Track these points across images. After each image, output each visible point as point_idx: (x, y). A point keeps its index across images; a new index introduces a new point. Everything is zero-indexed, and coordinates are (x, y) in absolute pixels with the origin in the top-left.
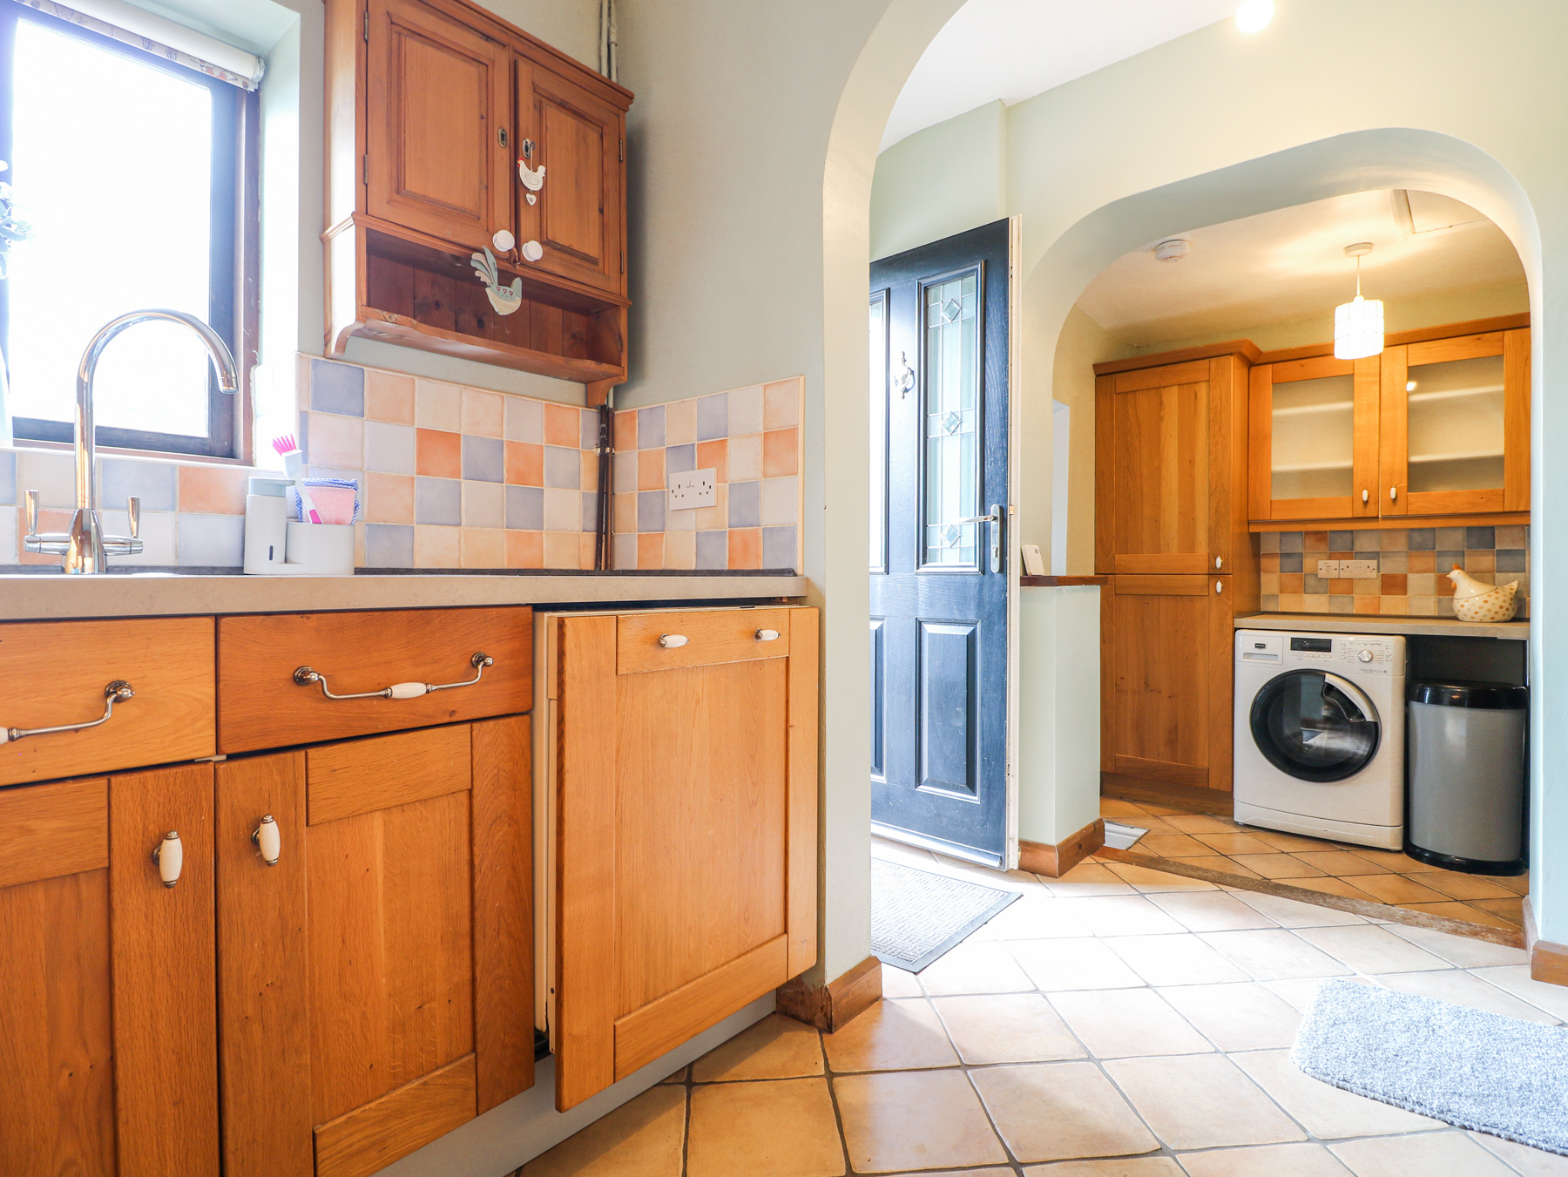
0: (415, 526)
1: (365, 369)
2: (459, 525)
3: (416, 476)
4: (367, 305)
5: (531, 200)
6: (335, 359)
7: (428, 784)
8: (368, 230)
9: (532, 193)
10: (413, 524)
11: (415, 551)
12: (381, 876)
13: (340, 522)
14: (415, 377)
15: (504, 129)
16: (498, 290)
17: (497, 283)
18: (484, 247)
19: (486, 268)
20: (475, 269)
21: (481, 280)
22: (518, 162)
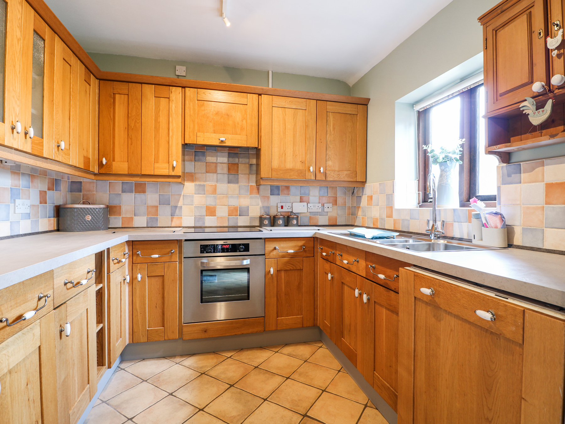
0: (545, 229)
1: (521, 163)
3: (545, 205)
4: (488, 147)
5: (554, 54)
6: (509, 163)
7: (391, 306)
8: (488, 118)
9: (555, 50)
10: (544, 227)
11: (544, 240)
12: (385, 324)
13: (496, 227)
14: (544, 160)
15: (541, 29)
16: (534, 114)
17: (535, 110)
18: (526, 98)
19: (528, 106)
20: (523, 110)
21: (526, 114)
22: (546, 40)
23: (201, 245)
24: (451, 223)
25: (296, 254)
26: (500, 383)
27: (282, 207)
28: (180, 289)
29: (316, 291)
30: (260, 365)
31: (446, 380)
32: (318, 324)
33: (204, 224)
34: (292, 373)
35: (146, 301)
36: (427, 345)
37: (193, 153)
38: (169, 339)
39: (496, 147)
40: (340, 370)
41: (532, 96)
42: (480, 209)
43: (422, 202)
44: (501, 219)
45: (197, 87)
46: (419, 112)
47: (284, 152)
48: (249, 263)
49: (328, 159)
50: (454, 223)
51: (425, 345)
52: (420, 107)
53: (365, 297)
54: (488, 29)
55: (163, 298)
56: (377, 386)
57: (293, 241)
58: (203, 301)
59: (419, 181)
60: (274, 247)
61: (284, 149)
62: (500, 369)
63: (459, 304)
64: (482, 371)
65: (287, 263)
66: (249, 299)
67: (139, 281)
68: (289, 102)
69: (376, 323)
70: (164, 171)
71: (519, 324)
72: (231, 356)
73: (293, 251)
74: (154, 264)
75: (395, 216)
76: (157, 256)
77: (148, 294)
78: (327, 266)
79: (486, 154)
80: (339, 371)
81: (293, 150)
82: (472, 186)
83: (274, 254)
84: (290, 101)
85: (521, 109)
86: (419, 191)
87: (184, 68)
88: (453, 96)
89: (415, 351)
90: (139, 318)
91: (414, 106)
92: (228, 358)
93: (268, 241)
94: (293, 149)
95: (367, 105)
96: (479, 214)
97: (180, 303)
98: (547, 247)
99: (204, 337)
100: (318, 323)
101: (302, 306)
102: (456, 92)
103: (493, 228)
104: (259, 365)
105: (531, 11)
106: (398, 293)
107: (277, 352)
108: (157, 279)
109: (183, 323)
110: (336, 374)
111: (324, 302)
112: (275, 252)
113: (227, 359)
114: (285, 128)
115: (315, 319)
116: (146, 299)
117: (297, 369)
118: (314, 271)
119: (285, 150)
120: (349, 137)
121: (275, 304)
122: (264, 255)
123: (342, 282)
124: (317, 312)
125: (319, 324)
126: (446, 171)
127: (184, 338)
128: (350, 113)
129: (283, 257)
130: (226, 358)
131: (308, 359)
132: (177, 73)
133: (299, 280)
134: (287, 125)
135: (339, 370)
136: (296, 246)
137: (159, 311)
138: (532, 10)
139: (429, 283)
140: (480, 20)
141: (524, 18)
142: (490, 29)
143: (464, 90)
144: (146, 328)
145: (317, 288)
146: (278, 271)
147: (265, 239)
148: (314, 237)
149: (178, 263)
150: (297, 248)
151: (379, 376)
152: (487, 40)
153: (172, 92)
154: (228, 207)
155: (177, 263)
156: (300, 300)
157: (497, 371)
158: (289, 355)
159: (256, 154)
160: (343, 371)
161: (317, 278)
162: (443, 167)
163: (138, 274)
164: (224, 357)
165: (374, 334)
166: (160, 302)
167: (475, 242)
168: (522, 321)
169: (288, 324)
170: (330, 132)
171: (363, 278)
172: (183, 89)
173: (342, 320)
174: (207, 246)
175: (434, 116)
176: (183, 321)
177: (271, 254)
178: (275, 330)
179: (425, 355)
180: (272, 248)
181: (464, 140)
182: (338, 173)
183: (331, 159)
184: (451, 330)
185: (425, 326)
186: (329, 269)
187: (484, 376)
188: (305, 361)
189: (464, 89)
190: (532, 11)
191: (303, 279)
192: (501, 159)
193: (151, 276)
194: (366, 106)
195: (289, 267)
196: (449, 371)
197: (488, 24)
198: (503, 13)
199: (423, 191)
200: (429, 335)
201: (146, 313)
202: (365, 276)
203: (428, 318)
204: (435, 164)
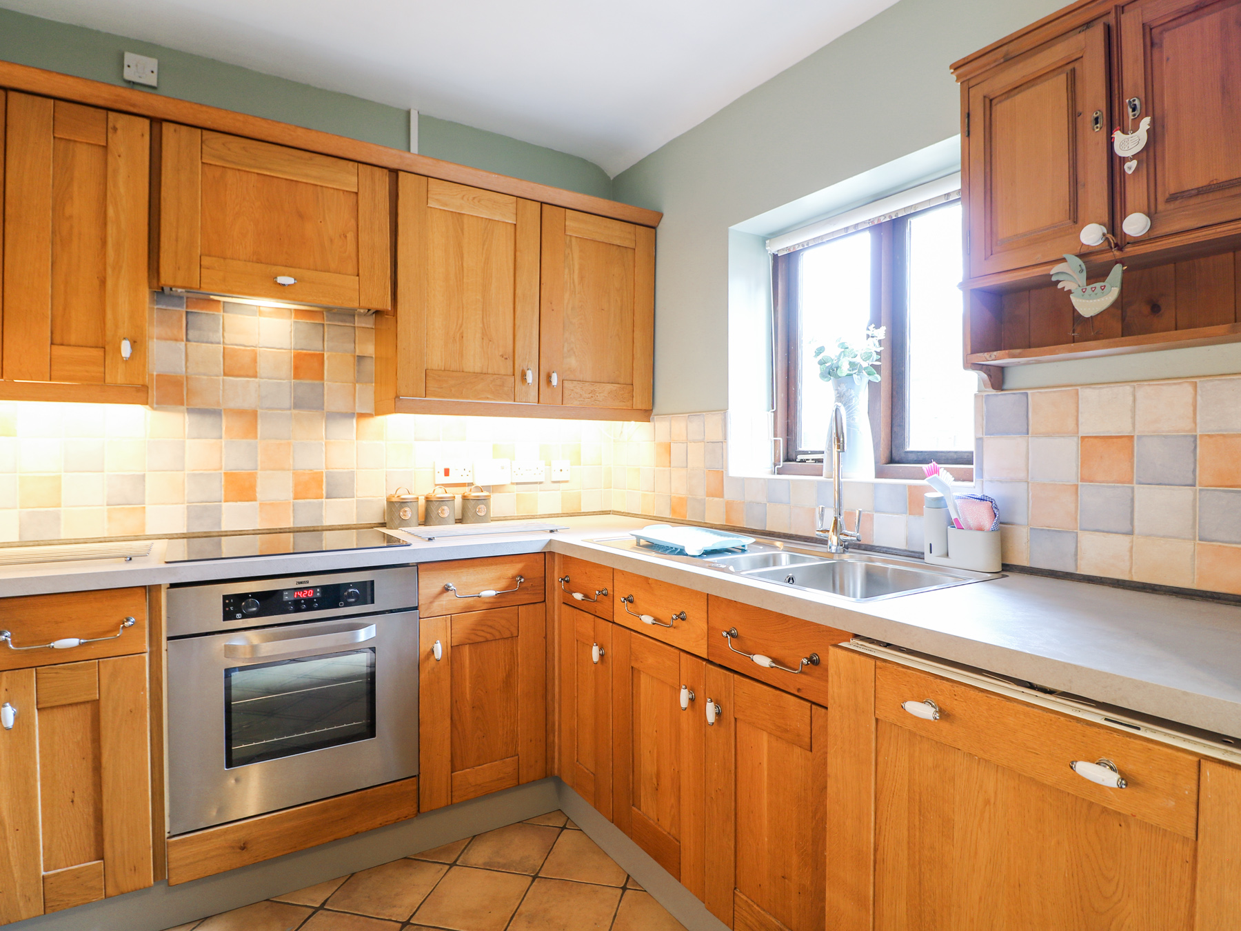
0: (1079, 531)
1: (1029, 392)
2: (1131, 533)
3: (1080, 483)
4: (972, 353)
5: (1130, 168)
6: (1002, 390)
7: (786, 731)
8: (973, 291)
9: (1132, 160)
10: (1077, 529)
11: (1079, 556)
12: (766, 773)
13: (980, 529)
14: (1078, 388)
15: (1099, 111)
16: (1084, 292)
17: (1085, 284)
18: (1065, 256)
19: (1070, 275)
20: (1058, 282)
21: (1065, 290)
22: (1113, 136)
23: (225, 597)
24: (868, 514)
25: (500, 600)
26: (1129, 927)
27: (447, 472)
28: (154, 735)
29: (549, 688)
30: (415, 913)
31: (972, 920)
32: (556, 772)
33: (219, 523)
34: (509, 919)
35: (35, 786)
36: (915, 835)
37: (182, 316)
38: (122, 893)
39: (990, 356)
40: (626, 884)
41: (1077, 251)
42: (944, 487)
43: (784, 461)
44: (991, 511)
45: (200, 125)
46: (775, 257)
47: (459, 329)
48: (373, 634)
49: (569, 351)
50: (876, 515)
51: (909, 836)
52: (780, 246)
53: (710, 711)
54: (972, 92)
55: (97, 768)
56: (746, 924)
57: (492, 564)
58: (234, 757)
59: (775, 413)
60: (443, 585)
61: (460, 322)
62: (1129, 896)
63: (1012, 742)
64: (1079, 900)
65: (481, 623)
66: (373, 735)
67: (8, 729)
68: (471, 198)
69: (739, 770)
70: (87, 371)
71: (1187, 792)
72: (324, 904)
73: (493, 593)
74: (64, 669)
75: (729, 494)
76: (74, 642)
77: (43, 766)
78: (586, 623)
79: (966, 367)
80: (624, 889)
81: (481, 325)
82: (895, 429)
83: (444, 603)
84: (474, 198)
85: (1054, 279)
86: (775, 435)
87: (153, 63)
88: (857, 229)
89: (876, 850)
90: (10, 844)
91: (768, 242)
92: (316, 910)
93: (426, 570)
94: (483, 323)
95: (654, 228)
96: (939, 499)
97: (157, 776)
98: (1085, 570)
99: (238, 865)
100: (556, 766)
101: (517, 731)
102: (864, 222)
103: (971, 529)
104: (412, 916)
105: (1074, 69)
106: (826, 708)
107: (454, 864)
108: (73, 712)
109: (167, 835)
110: (619, 898)
111: (575, 715)
112: (446, 598)
113: (314, 913)
114: (462, 266)
115: (548, 759)
116: (36, 781)
117: (517, 904)
118: (546, 637)
119: (462, 324)
120: (617, 301)
121: (448, 735)
122: (416, 608)
123: (632, 667)
124: (554, 741)
125: (559, 770)
126: (851, 395)
127: (173, 881)
128: (618, 242)
129: (468, 609)
130: (310, 911)
131: (540, 870)
132: (129, 74)
133: (507, 667)
134: (465, 259)
135: (622, 886)
136: (499, 578)
137: (84, 810)
138: (1077, 65)
139: (923, 688)
140: (955, 69)
141: (1061, 80)
142: (977, 94)
143: (883, 220)
144: (39, 875)
145: (554, 679)
146: (454, 650)
147: (418, 564)
148: (545, 553)
149: (147, 656)
150: (503, 583)
151: (749, 901)
152: (970, 117)
153: (115, 129)
154: (293, 473)
155: (144, 658)
156: (511, 717)
157: (1120, 901)
158: (489, 867)
159: (375, 329)
160: (633, 886)
161: (554, 654)
162: (843, 388)
163: (4, 706)
164: (304, 909)
165: (733, 798)
166: (86, 782)
167: (929, 558)
168: (1195, 788)
169: (480, 785)
170: (572, 286)
171: (700, 661)
172: (156, 127)
173: (633, 761)
174: (244, 597)
175: (809, 269)
176: (167, 829)
177: (436, 604)
178: (448, 805)
179: (909, 859)
180: (439, 589)
181: (883, 329)
182: (592, 389)
183: (574, 353)
184: (987, 802)
185: (906, 788)
186: (592, 633)
187: (1082, 910)
188: (534, 878)
189: (883, 217)
190: (1076, 67)
191: (518, 663)
192: (990, 381)
193: (52, 707)
194: (653, 230)
195: (482, 634)
196: (980, 898)
197: (972, 83)
198: (1010, 62)
199: (785, 435)
200: (920, 811)
201: (35, 827)
202: (705, 656)
203: (917, 771)
204: (826, 379)
